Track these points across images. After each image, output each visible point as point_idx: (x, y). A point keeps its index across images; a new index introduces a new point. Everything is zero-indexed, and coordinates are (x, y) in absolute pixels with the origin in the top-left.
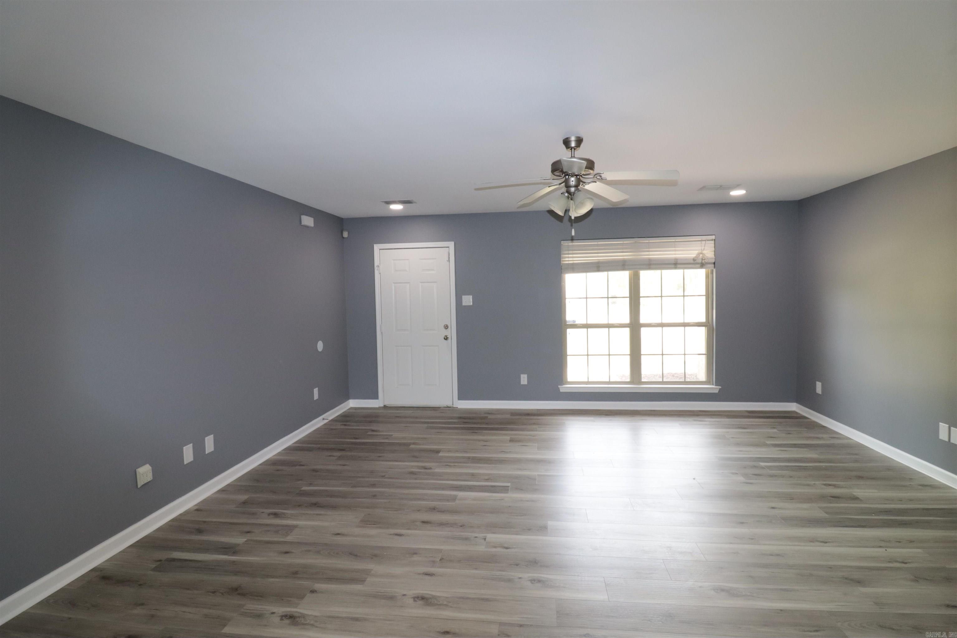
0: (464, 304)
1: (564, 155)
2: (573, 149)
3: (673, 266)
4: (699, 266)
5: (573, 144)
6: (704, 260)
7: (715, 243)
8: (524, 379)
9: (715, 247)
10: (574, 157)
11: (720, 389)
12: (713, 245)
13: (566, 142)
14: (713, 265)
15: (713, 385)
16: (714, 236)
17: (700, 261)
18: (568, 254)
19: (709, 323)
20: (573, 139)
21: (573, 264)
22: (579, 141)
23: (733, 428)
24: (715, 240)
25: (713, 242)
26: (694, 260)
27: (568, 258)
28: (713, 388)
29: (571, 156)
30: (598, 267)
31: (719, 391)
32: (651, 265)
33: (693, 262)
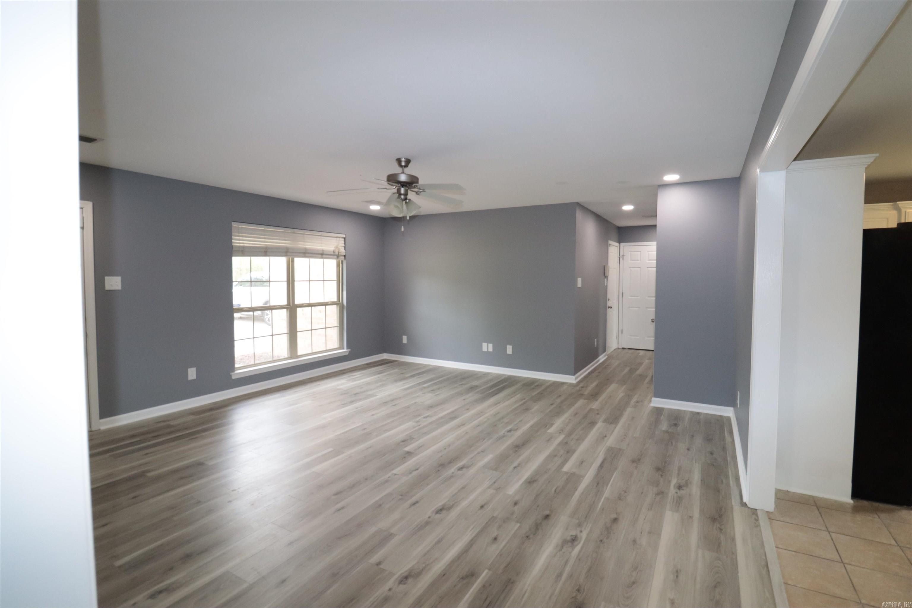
0: (107, 287)
1: (396, 170)
2: (403, 167)
3: (320, 256)
4: (336, 257)
5: (403, 164)
6: (340, 253)
7: (345, 241)
8: (192, 374)
9: (345, 244)
10: (404, 172)
11: (350, 351)
12: (343, 242)
13: (399, 161)
14: (343, 257)
15: (343, 349)
16: (345, 235)
17: (337, 253)
18: (239, 236)
19: (340, 302)
20: (403, 159)
21: (244, 247)
22: (408, 162)
23: (375, 375)
24: (345, 238)
25: (343, 239)
26: (334, 252)
27: (239, 240)
28: (345, 351)
29: (401, 172)
30: (265, 252)
31: (349, 353)
32: (306, 253)
33: (332, 253)
